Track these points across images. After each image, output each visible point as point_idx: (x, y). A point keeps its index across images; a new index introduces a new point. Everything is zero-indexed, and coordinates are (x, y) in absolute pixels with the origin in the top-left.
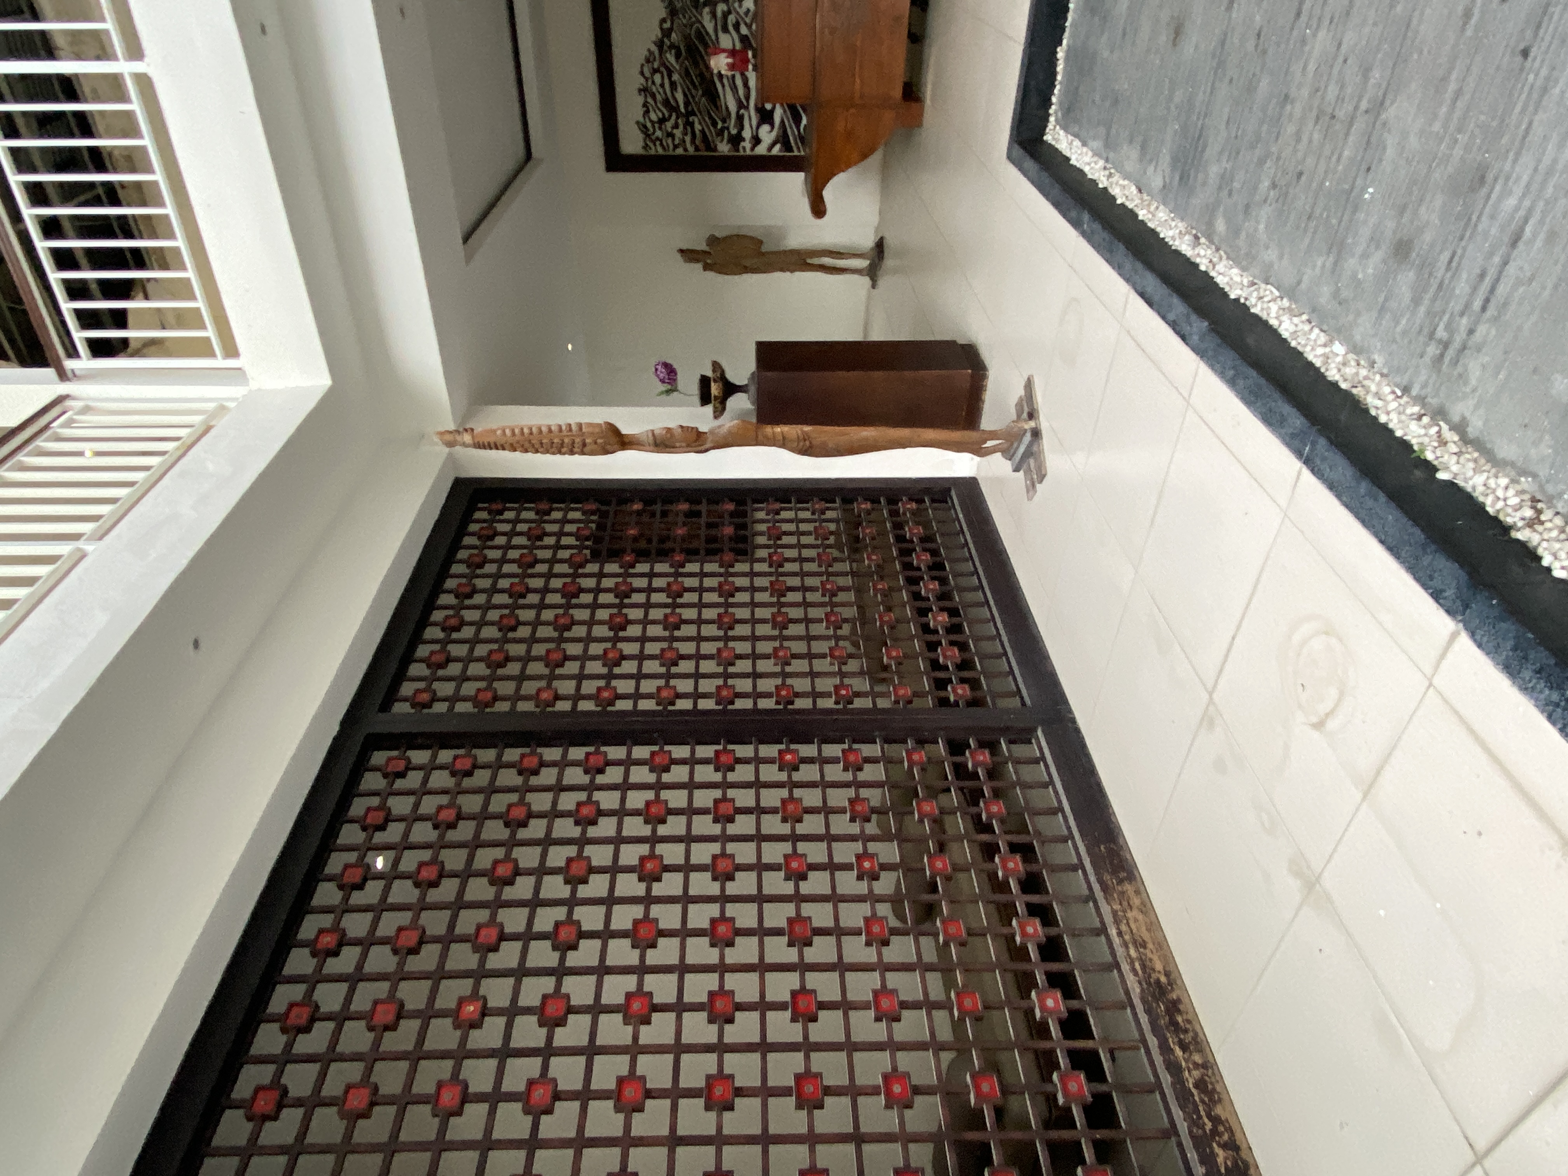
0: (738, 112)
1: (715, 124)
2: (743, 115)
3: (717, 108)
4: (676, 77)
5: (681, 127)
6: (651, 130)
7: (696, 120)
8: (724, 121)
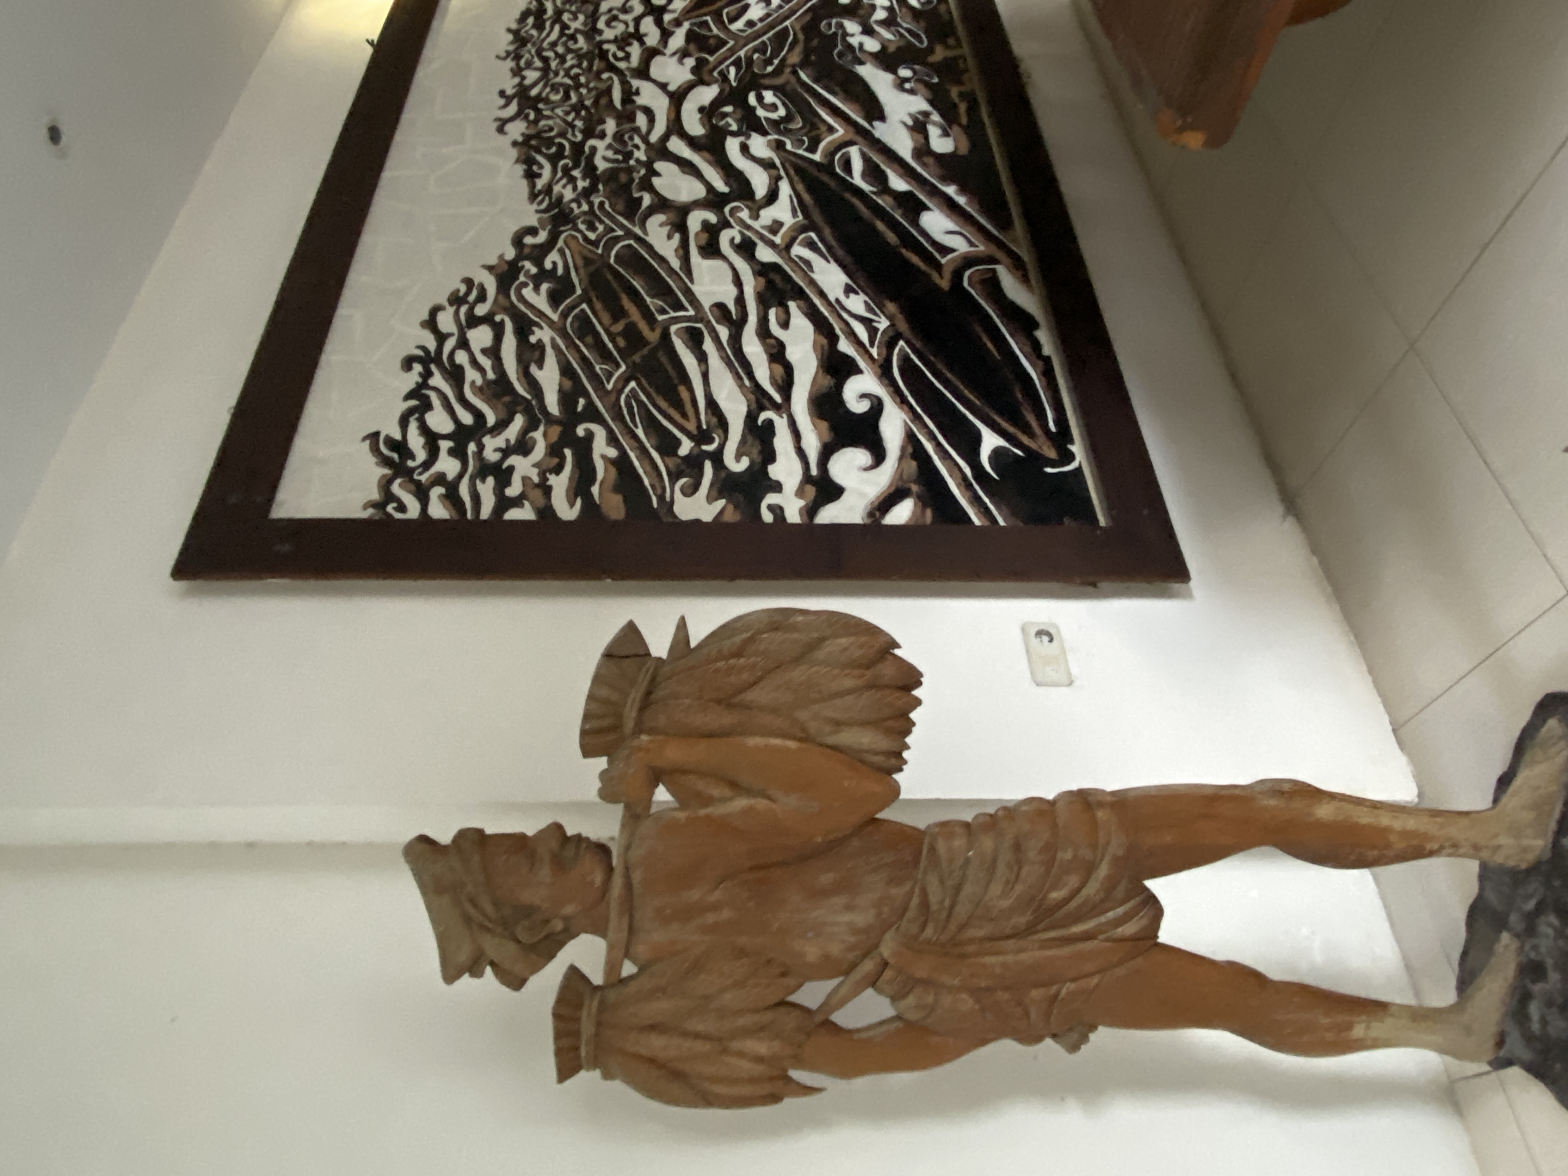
0: (751, 418)
1: (668, 446)
2: (770, 426)
3: (678, 405)
4: (543, 335)
5: (539, 451)
6: (421, 455)
7: (600, 434)
8: (701, 437)
